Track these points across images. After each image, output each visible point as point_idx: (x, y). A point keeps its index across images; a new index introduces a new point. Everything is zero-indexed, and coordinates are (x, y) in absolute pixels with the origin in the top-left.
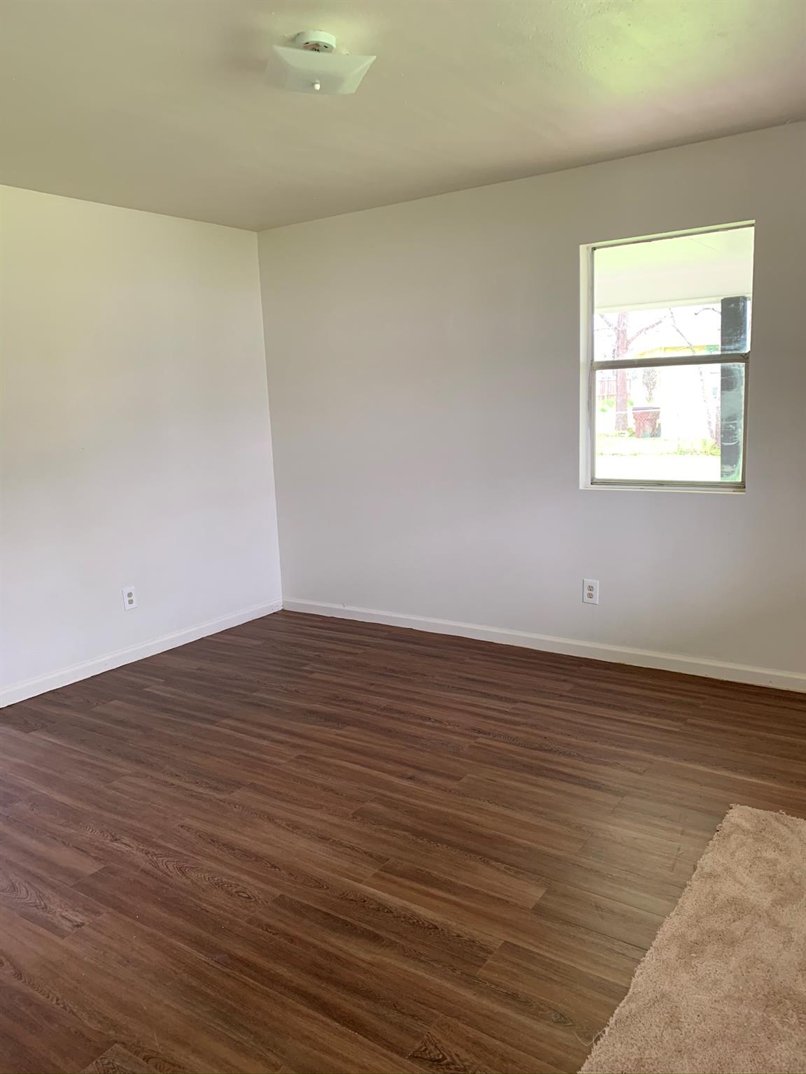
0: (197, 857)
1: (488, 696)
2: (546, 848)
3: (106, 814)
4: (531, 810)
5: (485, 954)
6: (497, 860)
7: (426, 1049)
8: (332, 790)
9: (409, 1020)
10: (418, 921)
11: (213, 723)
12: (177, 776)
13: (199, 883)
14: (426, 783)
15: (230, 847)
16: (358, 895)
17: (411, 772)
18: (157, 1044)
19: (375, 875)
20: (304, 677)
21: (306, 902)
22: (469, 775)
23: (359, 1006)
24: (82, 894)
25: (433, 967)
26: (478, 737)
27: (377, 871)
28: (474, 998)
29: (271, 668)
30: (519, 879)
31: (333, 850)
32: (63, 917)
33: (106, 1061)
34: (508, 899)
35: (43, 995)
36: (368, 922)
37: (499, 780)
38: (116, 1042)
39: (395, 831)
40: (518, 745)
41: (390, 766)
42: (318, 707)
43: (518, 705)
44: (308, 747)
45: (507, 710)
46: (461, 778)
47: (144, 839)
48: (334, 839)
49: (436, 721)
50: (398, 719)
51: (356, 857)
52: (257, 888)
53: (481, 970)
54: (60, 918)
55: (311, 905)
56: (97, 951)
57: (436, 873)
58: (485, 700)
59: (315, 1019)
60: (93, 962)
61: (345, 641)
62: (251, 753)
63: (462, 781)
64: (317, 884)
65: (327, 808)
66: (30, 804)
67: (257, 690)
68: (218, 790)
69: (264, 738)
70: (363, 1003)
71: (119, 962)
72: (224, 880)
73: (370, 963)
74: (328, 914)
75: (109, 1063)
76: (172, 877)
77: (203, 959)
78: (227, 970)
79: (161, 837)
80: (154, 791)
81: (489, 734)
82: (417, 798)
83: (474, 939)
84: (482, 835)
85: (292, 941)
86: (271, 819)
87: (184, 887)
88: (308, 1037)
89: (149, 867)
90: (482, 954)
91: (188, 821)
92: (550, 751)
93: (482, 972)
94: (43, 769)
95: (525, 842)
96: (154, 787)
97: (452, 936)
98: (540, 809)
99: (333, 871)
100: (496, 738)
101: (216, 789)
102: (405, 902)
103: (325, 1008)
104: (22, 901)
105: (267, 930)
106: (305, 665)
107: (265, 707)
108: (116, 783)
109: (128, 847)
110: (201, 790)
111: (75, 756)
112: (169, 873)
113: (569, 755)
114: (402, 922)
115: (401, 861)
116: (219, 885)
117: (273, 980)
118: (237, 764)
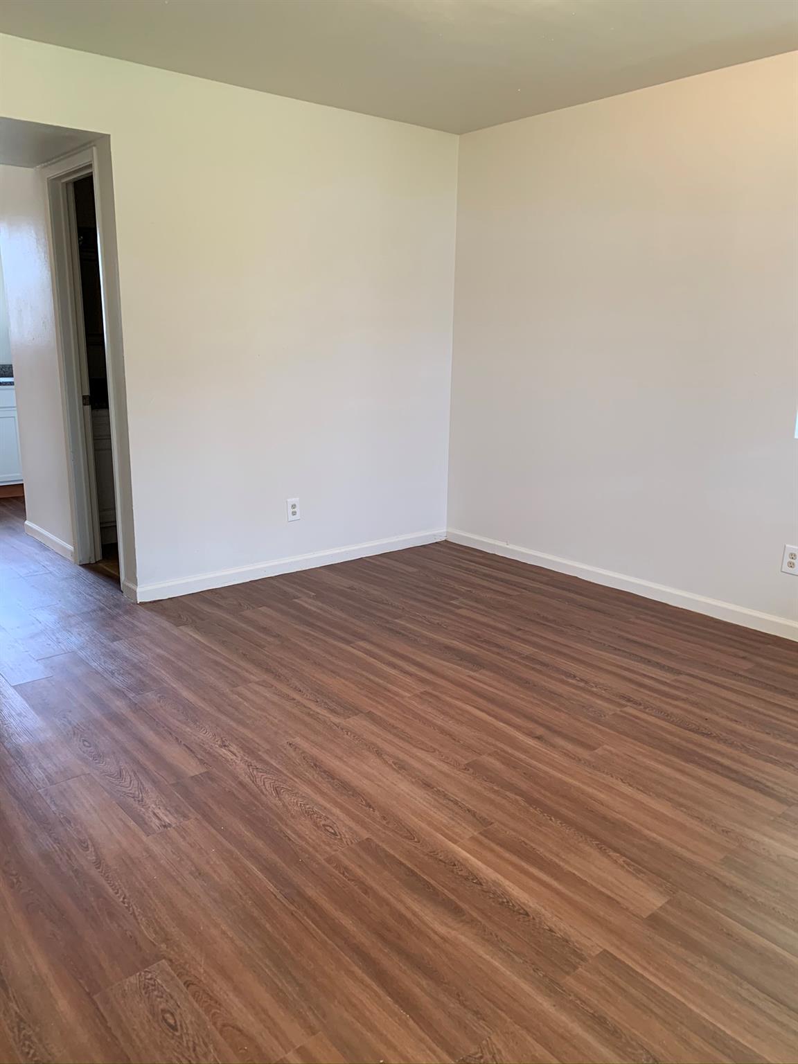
0: (296, 780)
1: (649, 662)
2: (679, 848)
3: (223, 718)
4: (670, 800)
5: (578, 960)
6: (616, 850)
7: (481, 1057)
8: (450, 735)
9: (470, 1016)
10: (508, 902)
11: (348, 643)
12: (300, 691)
13: (290, 807)
14: (554, 746)
15: (330, 775)
16: (450, 856)
17: (540, 731)
18: (202, 971)
19: (473, 838)
20: (451, 612)
21: (392, 852)
22: (605, 746)
23: (419, 985)
24: (177, 795)
25: (513, 959)
26: (626, 706)
27: (476, 834)
28: (552, 1010)
29: (421, 597)
30: (638, 878)
31: (435, 800)
32: (154, 814)
33: (149, 976)
34: (619, 899)
35: (113, 889)
36: (453, 891)
37: (640, 758)
38: (164, 958)
39: (508, 793)
40: (672, 722)
41: (518, 721)
42: (456, 643)
43: (683, 678)
44: (435, 683)
45: (668, 681)
46: (595, 749)
47: (249, 750)
48: (439, 788)
49: (582, 680)
50: (539, 672)
51: (456, 813)
52: (345, 825)
53: (568, 977)
54: (151, 814)
55: (397, 856)
56: (175, 856)
57: (542, 850)
58: (643, 666)
59: (367, 986)
60: (168, 867)
61: (502, 580)
62: (377, 679)
63: (596, 751)
64: (409, 834)
65: (440, 752)
66: (159, 695)
67: (400, 617)
68: (335, 712)
69: (394, 666)
70: (424, 983)
71: (191, 873)
72: (315, 809)
73: (442, 938)
74: (412, 871)
75: (151, 979)
76: (266, 796)
77: (272, 890)
78: (292, 908)
79: (267, 752)
80: (274, 703)
81: (640, 704)
82: (540, 761)
83: (568, 938)
84: (604, 818)
85: (366, 893)
86: (379, 753)
87: (275, 808)
88: (354, 1006)
89: (247, 780)
90: (574, 959)
91: (298, 740)
92: (708, 735)
93: (569, 981)
94: (180, 664)
95: (654, 835)
96: (276, 699)
97: (543, 928)
98: (681, 800)
99: (430, 824)
100: (647, 710)
101: (333, 711)
102: (499, 876)
103: (381, 976)
104: (124, 789)
105: (343, 874)
106: (454, 599)
107: (403, 635)
108: (241, 689)
109: (234, 757)
110: (318, 710)
111: (211, 656)
112: (264, 790)
113: (732, 745)
114: (490, 898)
115: (506, 829)
116: (309, 814)
117: (335, 930)
118: (361, 689)
